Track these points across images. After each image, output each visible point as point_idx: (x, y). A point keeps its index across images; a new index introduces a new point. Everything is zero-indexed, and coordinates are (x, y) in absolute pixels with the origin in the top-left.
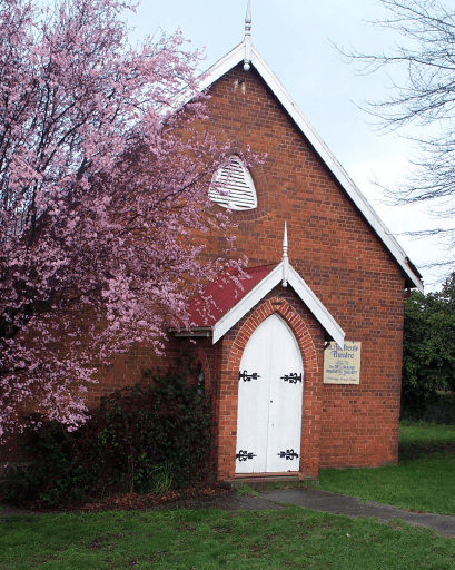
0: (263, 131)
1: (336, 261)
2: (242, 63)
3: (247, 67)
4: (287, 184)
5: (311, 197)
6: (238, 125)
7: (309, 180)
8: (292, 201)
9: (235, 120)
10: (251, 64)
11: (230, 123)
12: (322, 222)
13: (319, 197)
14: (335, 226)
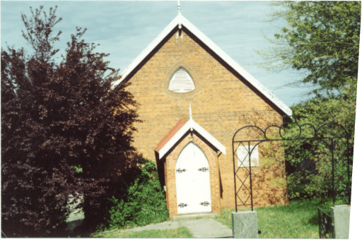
0: (194, 53)
1: (240, 108)
2: (178, 26)
3: (180, 27)
4: (209, 76)
5: (222, 79)
6: (180, 53)
7: (221, 72)
8: (213, 83)
9: (179, 51)
10: (182, 25)
11: (176, 54)
12: (230, 91)
13: (228, 79)
14: (238, 91)
